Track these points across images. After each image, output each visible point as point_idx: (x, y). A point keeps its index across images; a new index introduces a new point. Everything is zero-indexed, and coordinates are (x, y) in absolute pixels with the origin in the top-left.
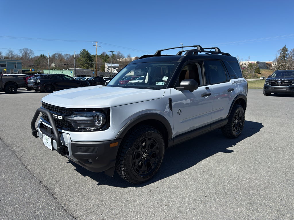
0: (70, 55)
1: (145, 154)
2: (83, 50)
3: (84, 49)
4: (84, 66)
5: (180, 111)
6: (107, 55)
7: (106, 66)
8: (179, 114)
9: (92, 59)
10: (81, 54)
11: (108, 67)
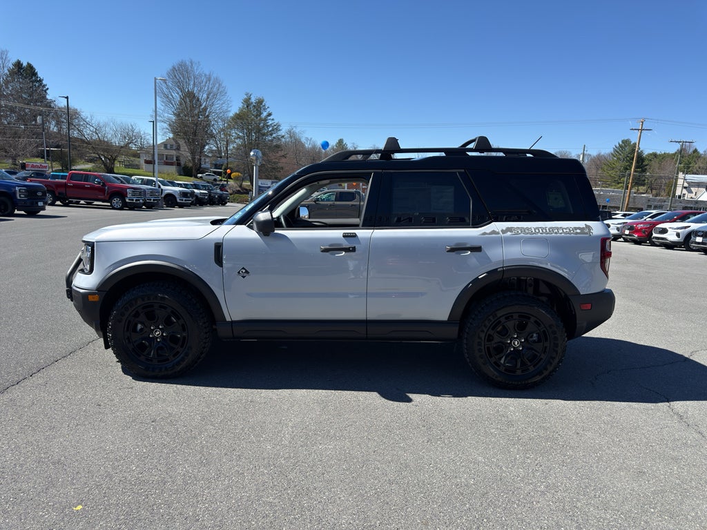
0: (590, 155)
1: (156, 331)
2: (623, 141)
3: (626, 139)
4: (618, 183)
5: (244, 271)
6: (695, 151)
7: (680, 182)
8: (244, 277)
9: (646, 163)
10: (615, 150)
11: (686, 185)
